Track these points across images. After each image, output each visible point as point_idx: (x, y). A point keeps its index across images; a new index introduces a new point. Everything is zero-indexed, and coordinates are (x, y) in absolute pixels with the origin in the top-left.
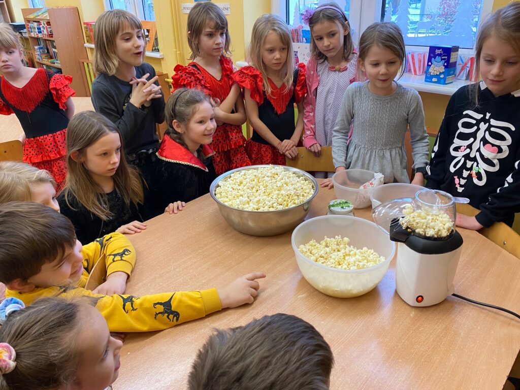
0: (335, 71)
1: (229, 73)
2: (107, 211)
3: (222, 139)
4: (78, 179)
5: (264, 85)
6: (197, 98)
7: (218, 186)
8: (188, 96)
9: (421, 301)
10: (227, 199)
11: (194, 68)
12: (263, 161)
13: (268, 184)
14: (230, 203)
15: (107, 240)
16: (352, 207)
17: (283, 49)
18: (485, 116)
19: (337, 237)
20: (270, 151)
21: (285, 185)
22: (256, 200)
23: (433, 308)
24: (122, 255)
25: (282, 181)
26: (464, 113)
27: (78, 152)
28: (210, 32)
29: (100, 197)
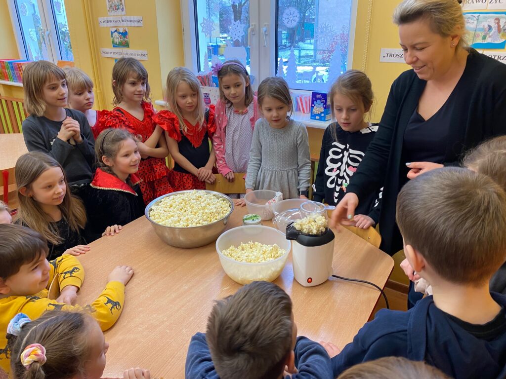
0: (239, 114)
1: (150, 114)
2: (57, 237)
3: (148, 171)
4: (29, 212)
5: (180, 126)
6: (121, 137)
7: (151, 210)
8: (113, 135)
9: (311, 282)
10: (161, 220)
11: (118, 112)
12: (186, 187)
13: (194, 205)
14: (163, 223)
15: (59, 261)
16: (260, 219)
17: (194, 95)
18: (346, 146)
19: (249, 242)
20: (191, 178)
21: (208, 205)
22: (185, 218)
23: (319, 287)
24: (71, 272)
25: (205, 202)
26: (333, 144)
27: (25, 188)
28: (134, 81)
29: (50, 225)
